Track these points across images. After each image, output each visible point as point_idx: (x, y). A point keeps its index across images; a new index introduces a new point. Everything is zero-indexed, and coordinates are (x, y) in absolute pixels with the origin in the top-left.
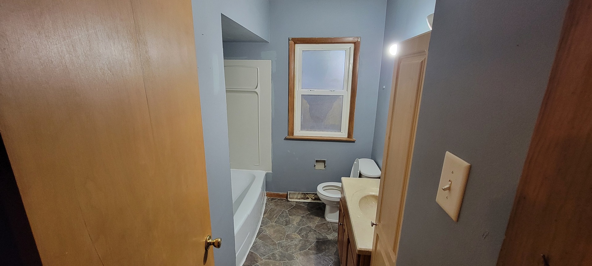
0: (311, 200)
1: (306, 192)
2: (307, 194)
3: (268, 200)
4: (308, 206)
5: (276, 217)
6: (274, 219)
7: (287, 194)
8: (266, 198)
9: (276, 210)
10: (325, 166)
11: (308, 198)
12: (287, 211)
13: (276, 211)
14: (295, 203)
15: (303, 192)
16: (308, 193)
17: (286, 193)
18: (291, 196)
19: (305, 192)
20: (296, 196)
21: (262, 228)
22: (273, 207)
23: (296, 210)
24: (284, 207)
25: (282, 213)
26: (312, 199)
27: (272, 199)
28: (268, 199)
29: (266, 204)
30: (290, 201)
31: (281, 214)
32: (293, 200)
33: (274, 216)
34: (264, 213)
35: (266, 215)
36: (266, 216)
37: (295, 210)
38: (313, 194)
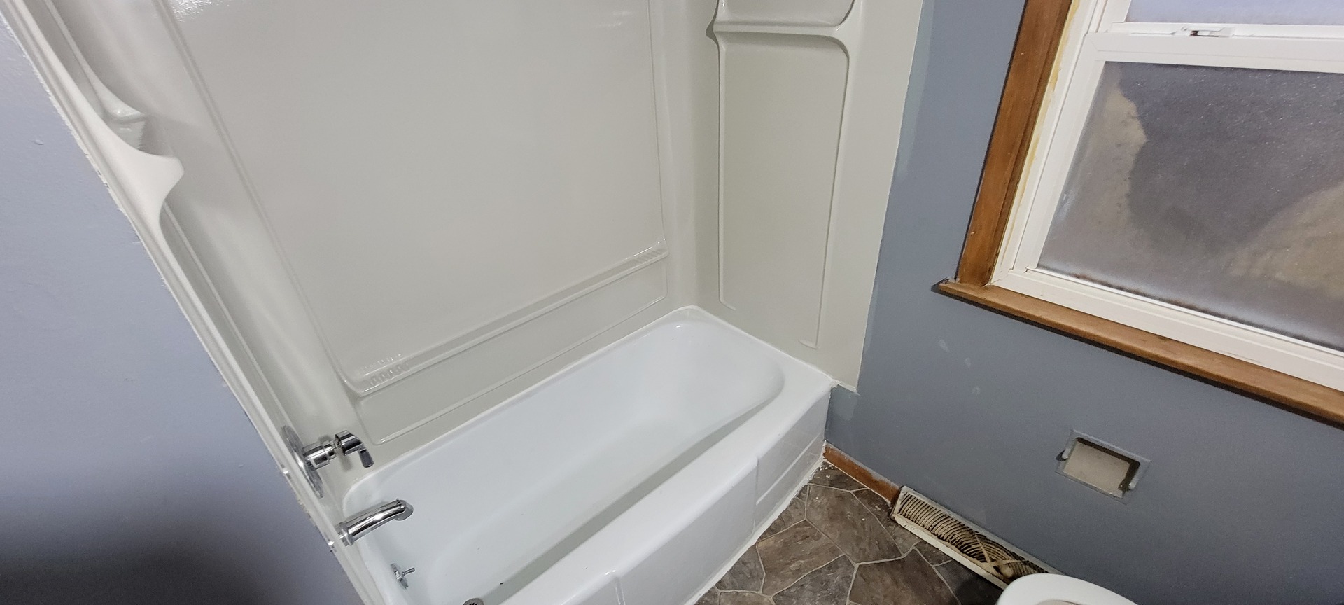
0: (994, 571)
1: (982, 532)
2: (983, 538)
3: (821, 473)
4: (958, 593)
5: (798, 572)
6: (785, 578)
7: (899, 492)
8: (820, 462)
9: (819, 537)
10: (1124, 486)
11: (982, 558)
12: (857, 566)
13: (813, 545)
14: (913, 547)
15: (967, 524)
16: (990, 536)
17: (898, 487)
18: (910, 509)
19: (972, 526)
20: (929, 521)
21: (719, 591)
22: (817, 518)
23: (895, 582)
24: (859, 540)
25: (830, 567)
26: (997, 569)
27: (839, 481)
28: (826, 472)
29: (804, 489)
30: (898, 524)
31: (820, 571)
32: (911, 527)
33: (793, 560)
34: (770, 531)
35: (771, 541)
36: (767, 548)
37: (888, 581)
38: (1015, 556)
